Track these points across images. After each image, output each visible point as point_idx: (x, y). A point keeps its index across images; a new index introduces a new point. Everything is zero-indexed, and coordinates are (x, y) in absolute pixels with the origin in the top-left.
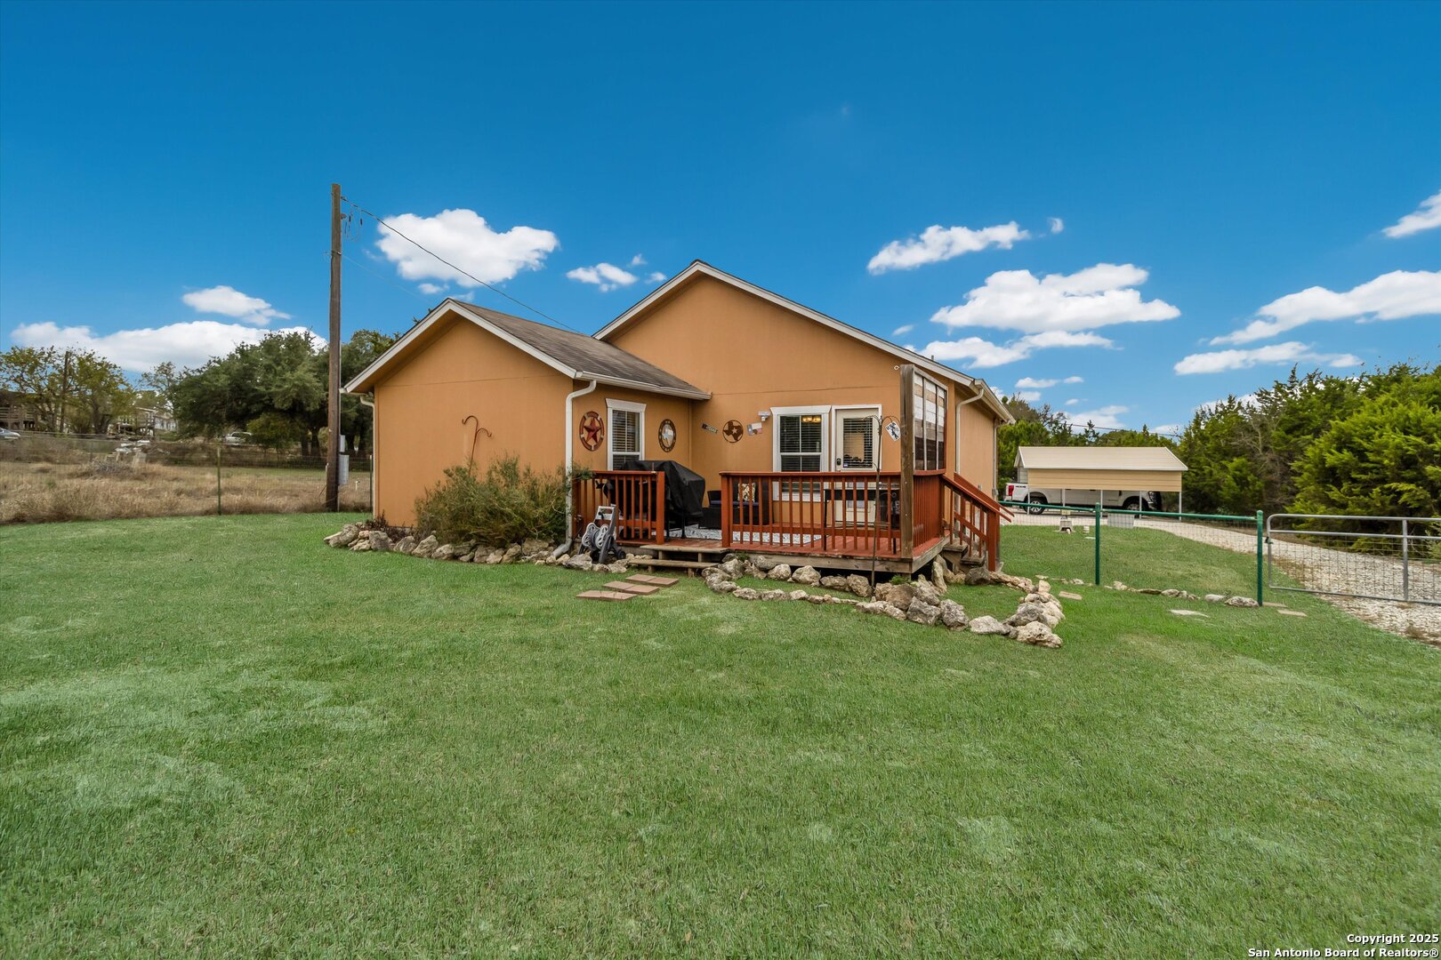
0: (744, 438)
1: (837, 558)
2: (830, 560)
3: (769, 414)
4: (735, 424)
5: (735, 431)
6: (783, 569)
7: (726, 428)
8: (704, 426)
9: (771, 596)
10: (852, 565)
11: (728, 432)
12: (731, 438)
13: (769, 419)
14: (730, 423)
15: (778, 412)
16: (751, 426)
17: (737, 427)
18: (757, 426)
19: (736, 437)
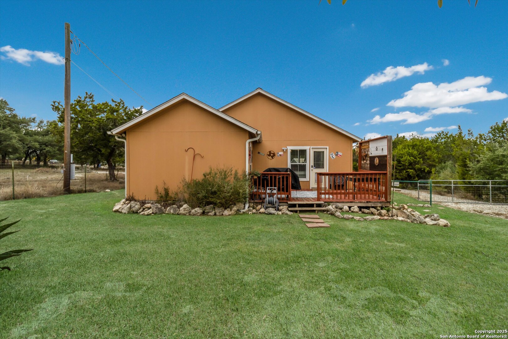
0: (275, 158)
1: (365, 202)
2: (362, 203)
3: (286, 149)
4: (272, 152)
5: (272, 155)
6: (346, 208)
7: (268, 154)
8: (259, 153)
9: (370, 219)
10: (369, 205)
11: (269, 155)
12: (270, 157)
13: (287, 150)
14: (270, 152)
15: (290, 148)
16: (279, 153)
17: (272, 153)
18: (281, 153)
19: (272, 157)
